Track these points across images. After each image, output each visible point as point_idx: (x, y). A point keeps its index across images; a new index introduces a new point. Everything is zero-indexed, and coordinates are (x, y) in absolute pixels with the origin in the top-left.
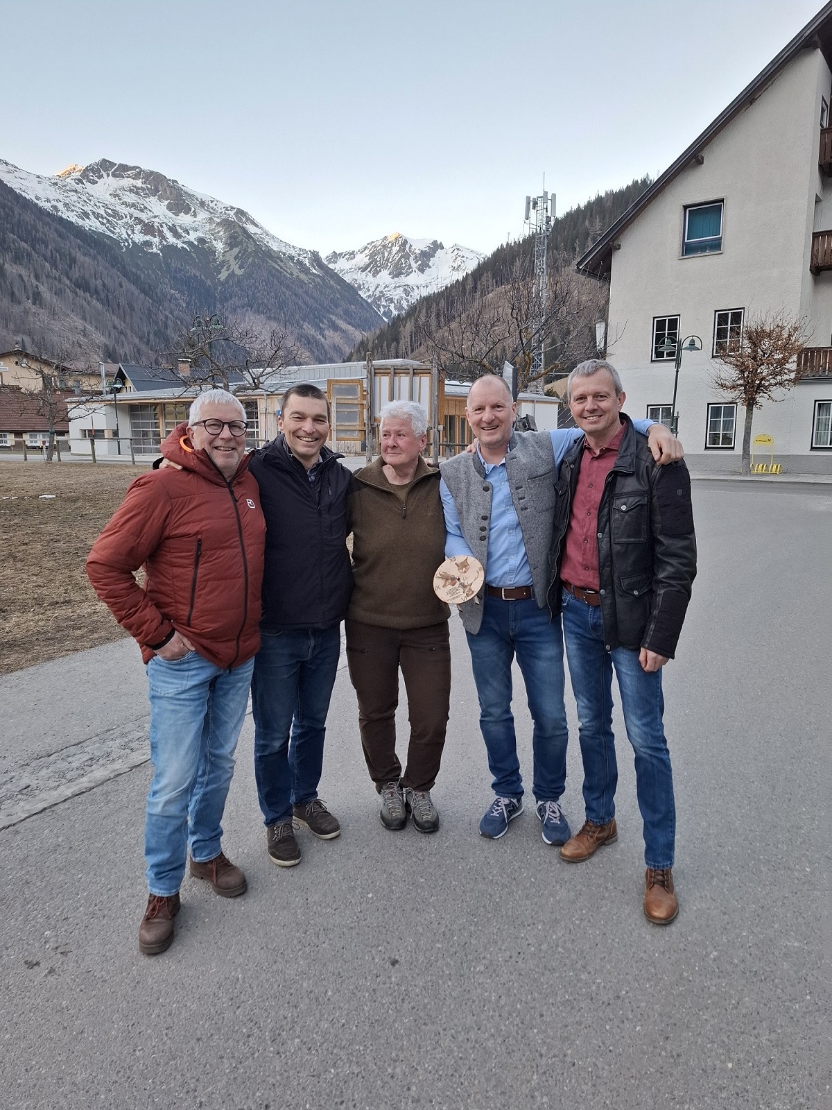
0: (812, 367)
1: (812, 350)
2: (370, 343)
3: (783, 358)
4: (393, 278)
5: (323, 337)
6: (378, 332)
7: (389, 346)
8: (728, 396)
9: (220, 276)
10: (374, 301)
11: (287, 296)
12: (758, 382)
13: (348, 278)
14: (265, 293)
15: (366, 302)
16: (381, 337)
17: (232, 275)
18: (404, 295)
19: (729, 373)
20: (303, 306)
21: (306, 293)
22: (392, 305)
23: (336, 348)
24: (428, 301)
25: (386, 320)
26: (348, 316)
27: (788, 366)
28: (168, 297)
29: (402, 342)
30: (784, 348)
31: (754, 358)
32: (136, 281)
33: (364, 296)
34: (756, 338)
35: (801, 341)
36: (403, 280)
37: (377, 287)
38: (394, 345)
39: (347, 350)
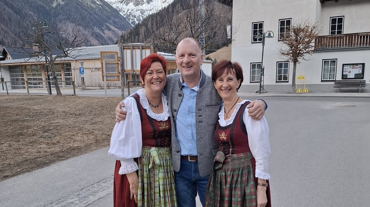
0: (321, 45)
1: (321, 37)
2: (126, 36)
3: (309, 41)
4: (135, 6)
5: (104, 33)
6: (129, 31)
7: (134, 38)
8: (285, 58)
9: (52, 5)
10: (127, 17)
11: (86, 14)
12: (298, 52)
13: (114, 6)
14: (75, 13)
15: (123, 17)
16: (131, 33)
17: (59, 4)
18: (141, 14)
19: (286, 48)
20: (94, 19)
21: (95, 13)
22: (135, 19)
23: (110, 39)
24: (152, 17)
25: (133, 25)
26: (115, 24)
27: (311, 44)
28: (28, 15)
29: (141, 36)
30: (309, 36)
31: (296, 41)
32: (12, 7)
33: (122, 14)
34: (297, 31)
35: (317, 33)
36: (140, 7)
37: (128, 10)
38: (137, 37)
39: (115, 40)
